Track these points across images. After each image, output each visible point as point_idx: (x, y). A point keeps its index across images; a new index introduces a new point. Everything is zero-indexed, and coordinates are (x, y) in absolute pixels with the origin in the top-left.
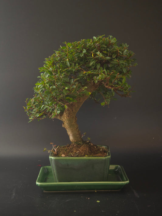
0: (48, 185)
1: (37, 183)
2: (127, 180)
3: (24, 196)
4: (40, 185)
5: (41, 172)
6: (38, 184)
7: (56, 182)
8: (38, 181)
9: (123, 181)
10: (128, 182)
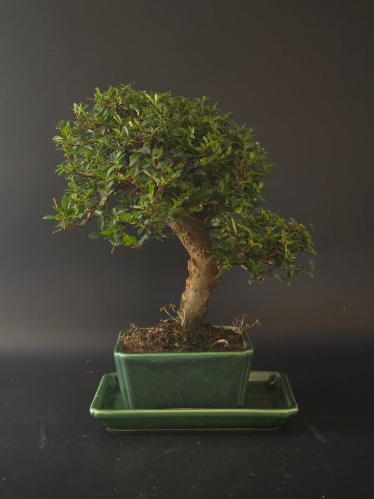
0: (117, 415)
1: (92, 411)
2: (293, 406)
3: (68, 442)
4: (99, 415)
5: (102, 385)
6: (93, 413)
7: (129, 408)
8: (95, 407)
9: (286, 407)
10: (296, 410)
